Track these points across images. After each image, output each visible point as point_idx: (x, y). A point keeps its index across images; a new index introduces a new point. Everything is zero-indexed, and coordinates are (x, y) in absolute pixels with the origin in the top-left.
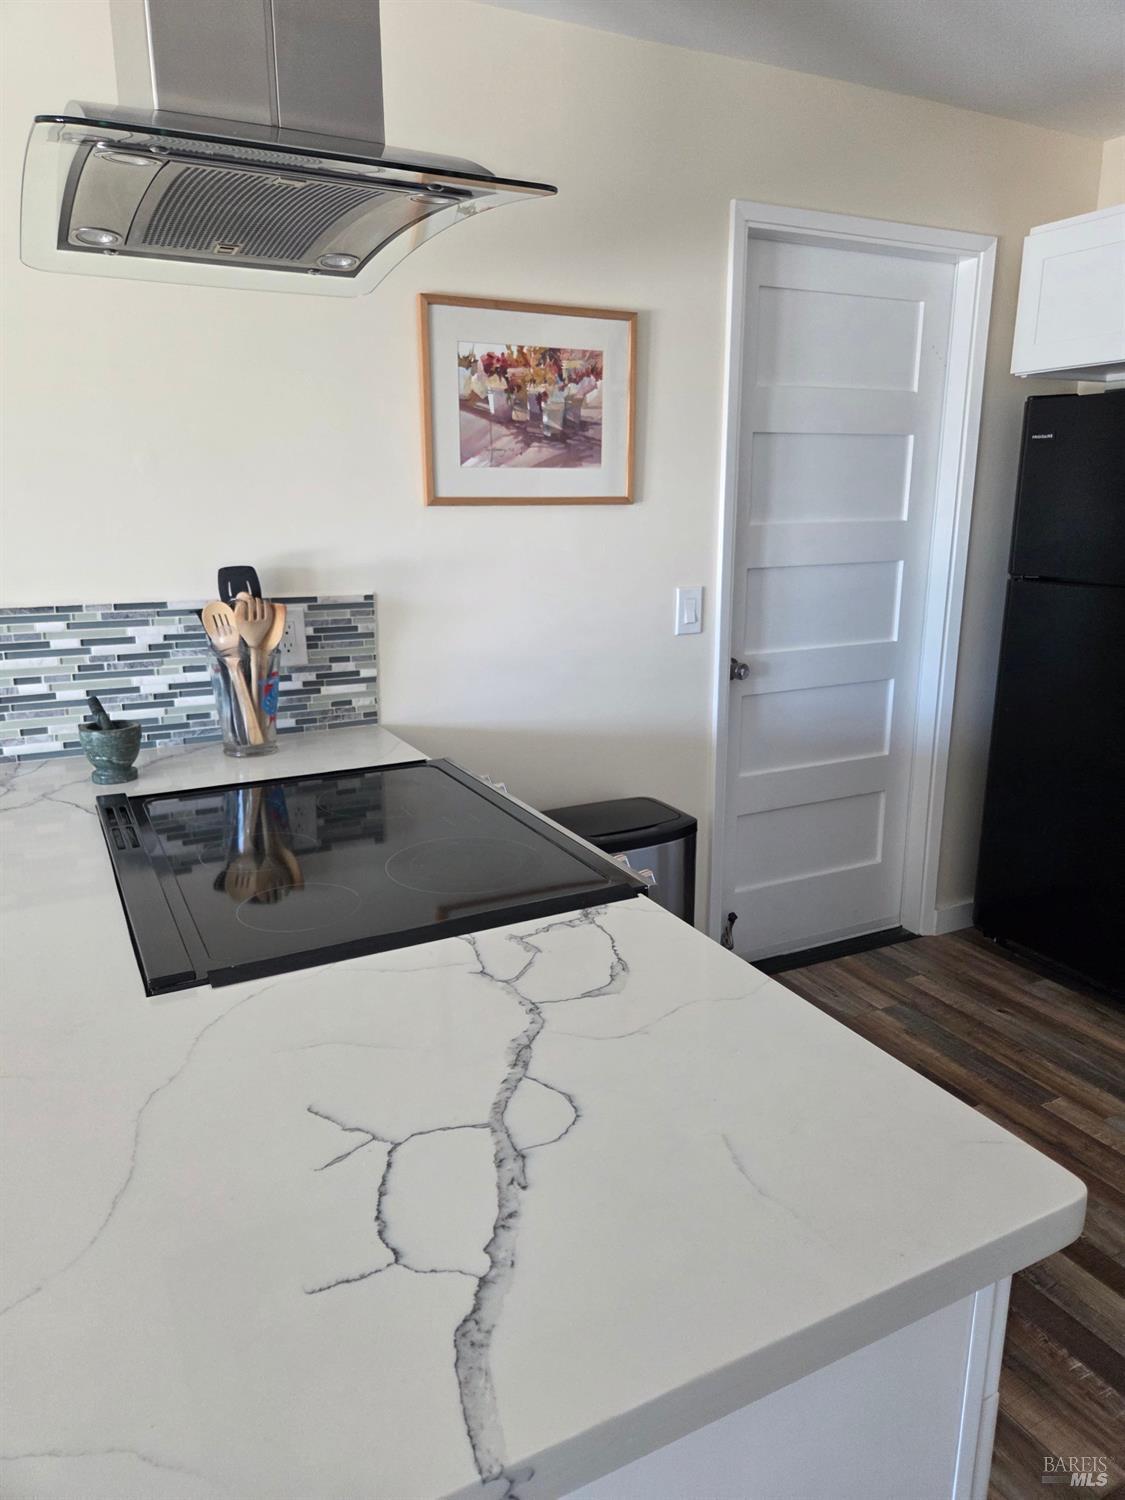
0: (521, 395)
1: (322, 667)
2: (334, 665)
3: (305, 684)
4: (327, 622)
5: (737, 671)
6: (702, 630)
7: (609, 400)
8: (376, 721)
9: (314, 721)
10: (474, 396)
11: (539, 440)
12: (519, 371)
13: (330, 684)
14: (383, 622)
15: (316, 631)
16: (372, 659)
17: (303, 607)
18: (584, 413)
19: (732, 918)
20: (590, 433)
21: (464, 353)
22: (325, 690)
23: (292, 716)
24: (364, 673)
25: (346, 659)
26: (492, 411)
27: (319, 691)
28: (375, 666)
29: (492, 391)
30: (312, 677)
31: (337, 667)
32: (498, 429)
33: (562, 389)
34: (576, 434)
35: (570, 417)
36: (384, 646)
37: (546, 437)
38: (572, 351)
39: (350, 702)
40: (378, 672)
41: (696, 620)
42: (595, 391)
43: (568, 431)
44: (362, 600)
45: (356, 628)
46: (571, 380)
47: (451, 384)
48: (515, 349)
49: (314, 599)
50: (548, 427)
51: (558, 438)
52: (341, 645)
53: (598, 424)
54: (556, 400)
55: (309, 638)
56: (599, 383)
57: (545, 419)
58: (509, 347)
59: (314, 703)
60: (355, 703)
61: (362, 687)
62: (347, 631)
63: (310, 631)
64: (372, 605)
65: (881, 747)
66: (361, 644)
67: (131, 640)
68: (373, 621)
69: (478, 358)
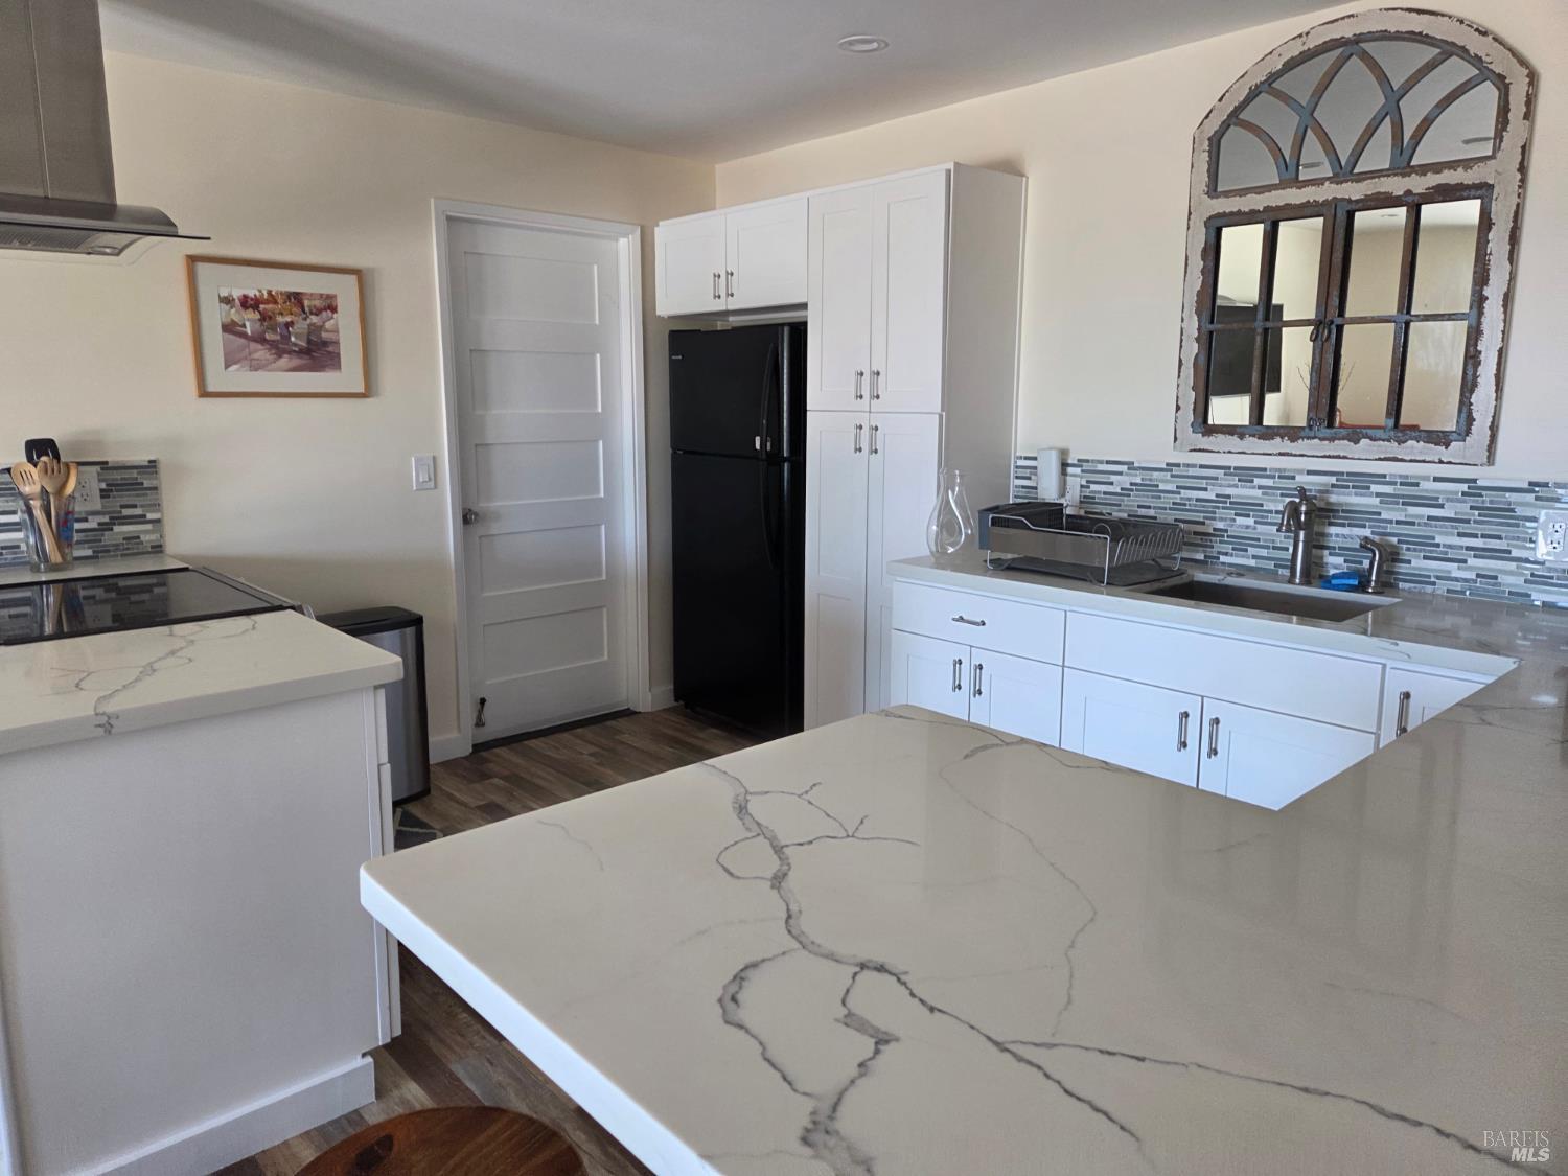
0: (272, 322)
1: (114, 512)
2: (123, 510)
3: (99, 524)
4: (117, 479)
5: (468, 518)
6: (436, 487)
7: (345, 327)
8: (161, 552)
9: (108, 551)
10: (234, 323)
11: (290, 353)
12: (270, 307)
13: (120, 524)
14: (165, 479)
15: (107, 485)
16: (157, 506)
17: (98, 468)
18: (324, 335)
19: (483, 701)
20: (331, 349)
21: (224, 293)
22: (117, 529)
23: (91, 548)
24: (150, 516)
25: (135, 506)
26: (249, 333)
27: (112, 529)
28: (158, 511)
29: (248, 320)
30: (106, 519)
31: (127, 512)
32: (253, 346)
33: (305, 319)
34: (319, 349)
35: (313, 338)
36: (166, 495)
37: (294, 351)
38: (312, 294)
39: (138, 538)
40: (162, 515)
41: (430, 479)
42: (332, 321)
43: (313, 348)
44: (147, 464)
45: (142, 484)
46: (311, 313)
47: (213, 317)
48: (265, 292)
49: (106, 463)
50: (295, 345)
51: (302, 352)
52: (129, 496)
53: (337, 343)
54: (301, 326)
55: (102, 490)
56: (335, 315)
57: (293, 339)
58: (260, 291)
59: (107, 538)
60: (143, 538)
61: (149, 527)
62: (135, 486)
63: (103, 486)
64: (155, 467)
65: (600, 575)
66: (147, 495)
68: (156, 478)
69: (235, 297)
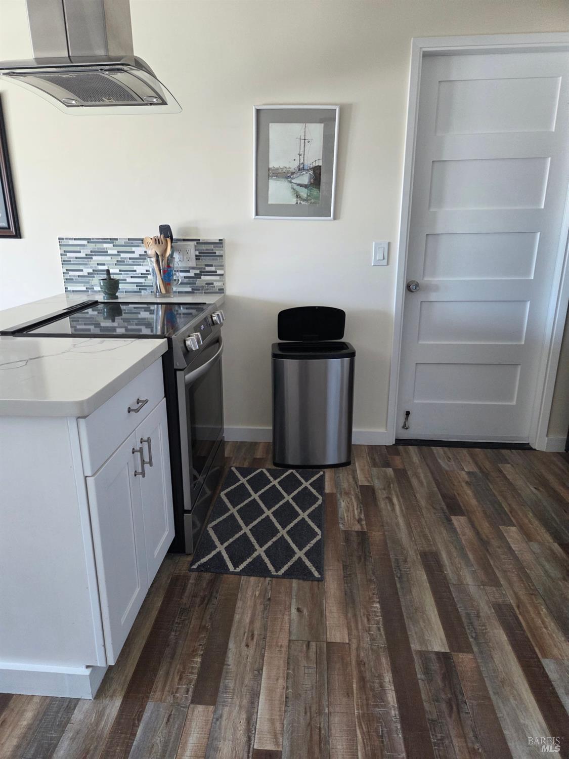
1: (202, 268)
2: (206, 267)
3: (195, 274)
4: (204, 250)
6: (388, 264)
8: (223, 293)
9: (199, 290)
13: (205, 275)
14: (227, 251)
15: (199, 253)
16: (222, 266)
17: (195, 242)
19: (408, 413)
22: (203, 278)
23: (190, 287)
24: (219, 272)
25: (211, 266)
27: (200, 278)
28: (222, 269)
30: (198, 272)
31: (208, 269)
36: (228, 260)
39: (213, 284)
40: (225, 272)
41: (384, 259)
44: (218, 241)
45: (215, 253)
49: (199, 240)
52: (209, 260)
55: (196, 256)
59: (199, 282)
60: (215, 284)
61: (217, 278)
62: (212, 254)
63: (197, 253)
64: (222, 243)
65: (520, 340)
66: (217, 259)
67: (133, 252)
68: (222, 250)
